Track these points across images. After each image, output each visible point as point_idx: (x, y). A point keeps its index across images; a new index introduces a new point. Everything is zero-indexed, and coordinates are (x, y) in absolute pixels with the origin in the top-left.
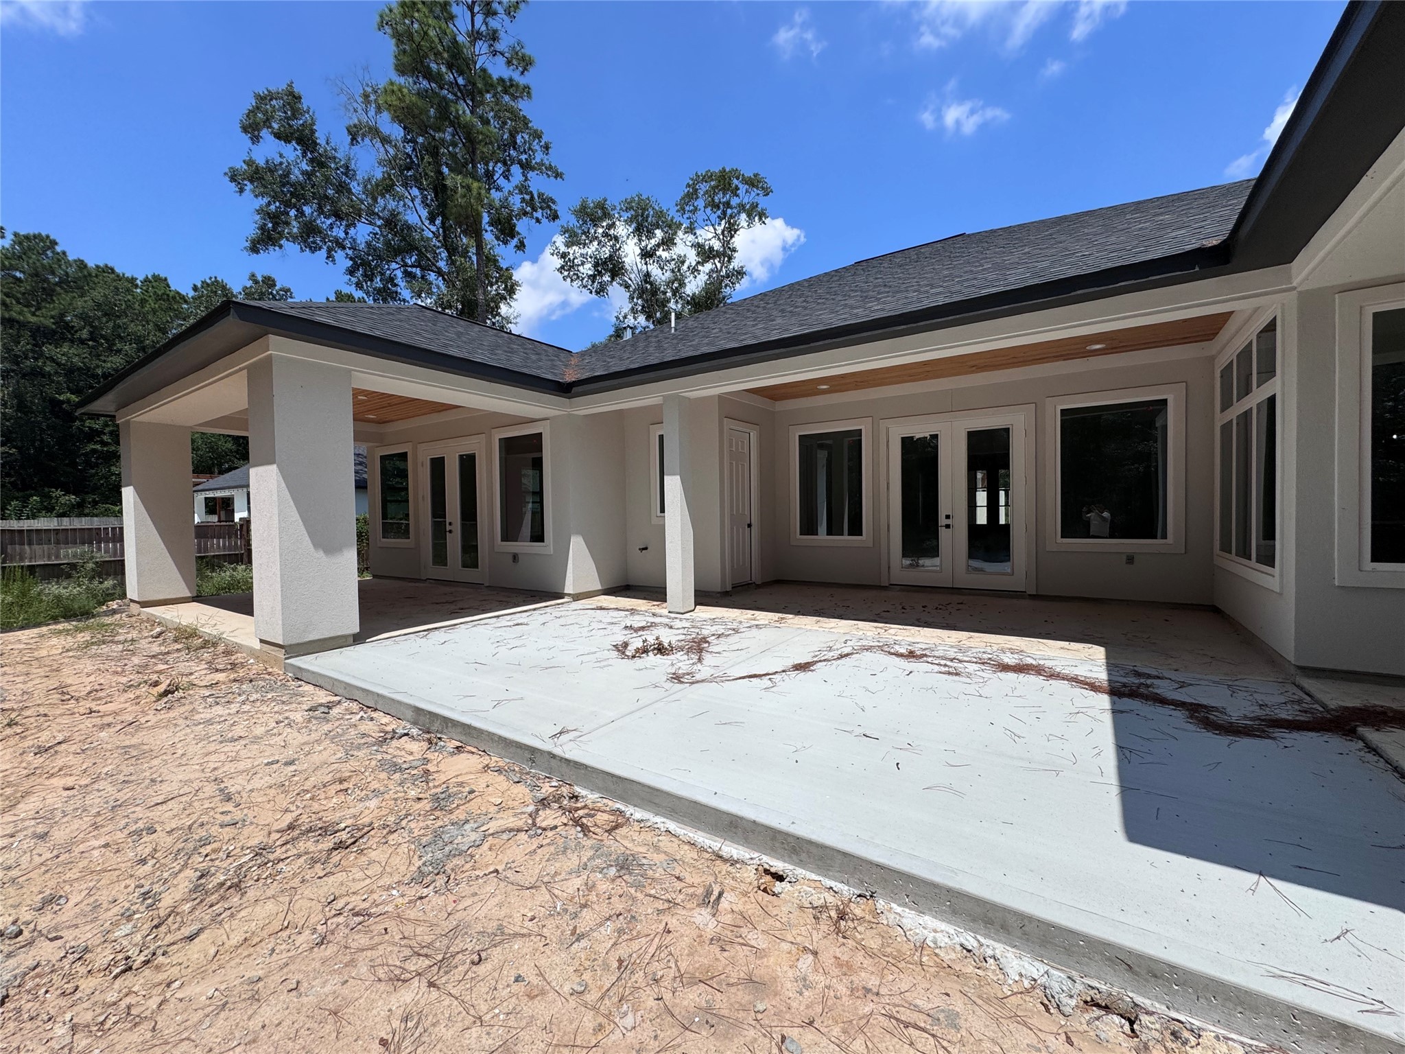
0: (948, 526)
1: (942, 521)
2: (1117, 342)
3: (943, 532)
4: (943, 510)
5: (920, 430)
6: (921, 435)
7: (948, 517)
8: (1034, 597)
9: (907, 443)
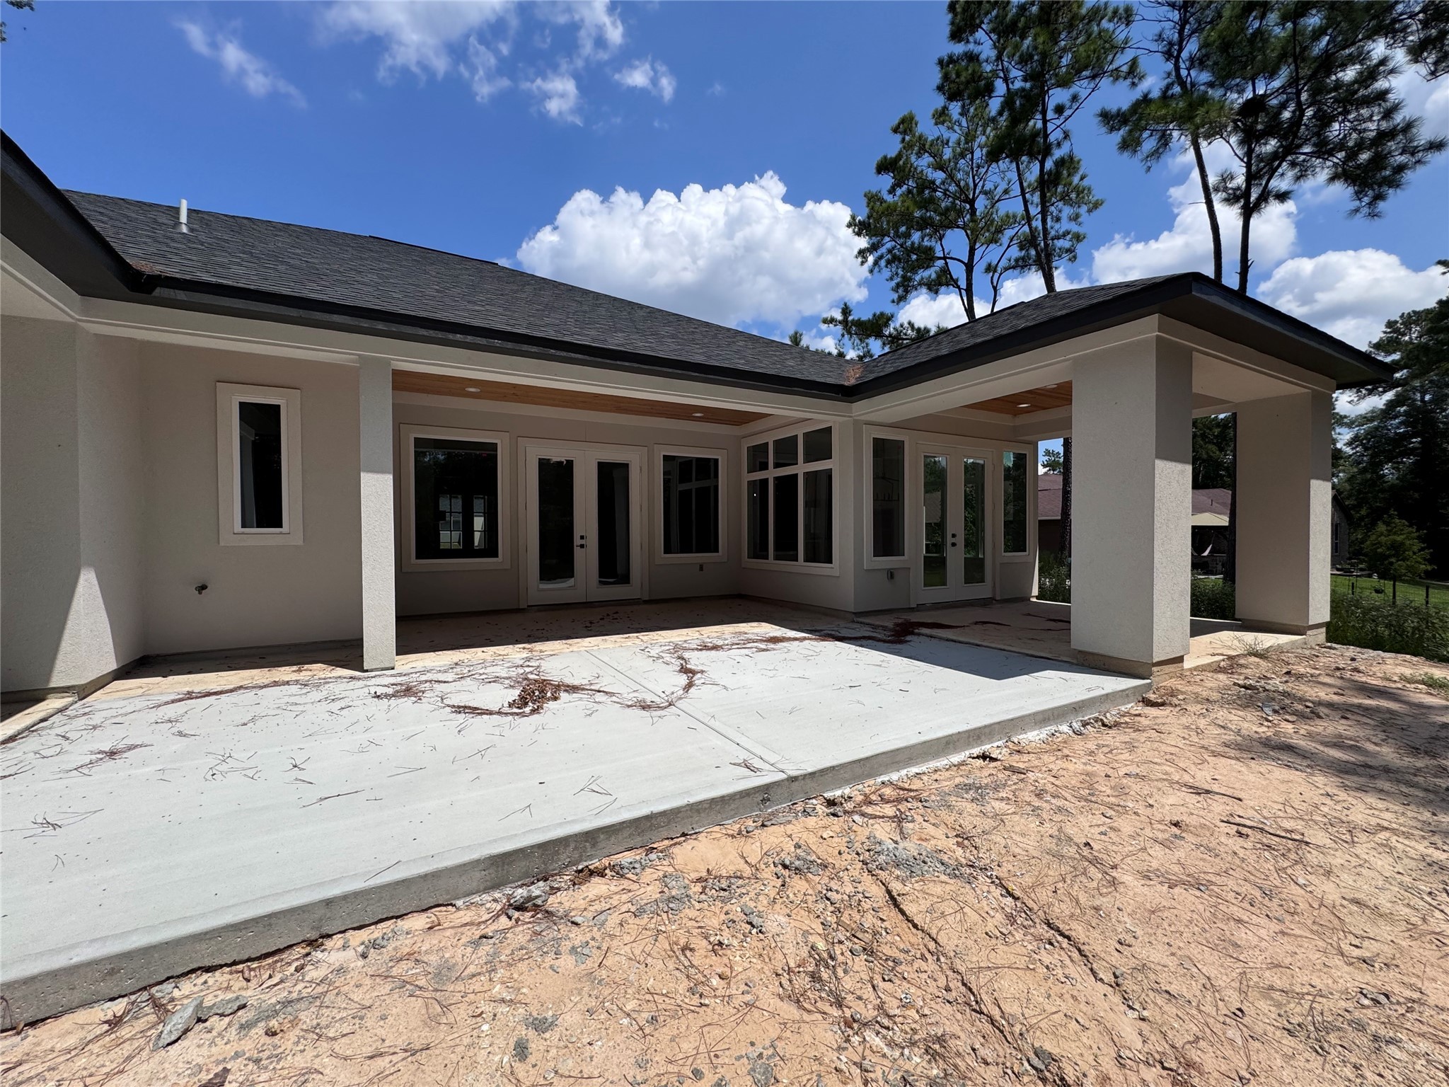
0: (582, 546)
1: (577, 541)
2: (712, 415)
3: (577, 551)
4: (578, 532)
5: (557, 454)
6: (558, 459)
7: (582, 537)
8: (646, 602)
9: (544, 465)
